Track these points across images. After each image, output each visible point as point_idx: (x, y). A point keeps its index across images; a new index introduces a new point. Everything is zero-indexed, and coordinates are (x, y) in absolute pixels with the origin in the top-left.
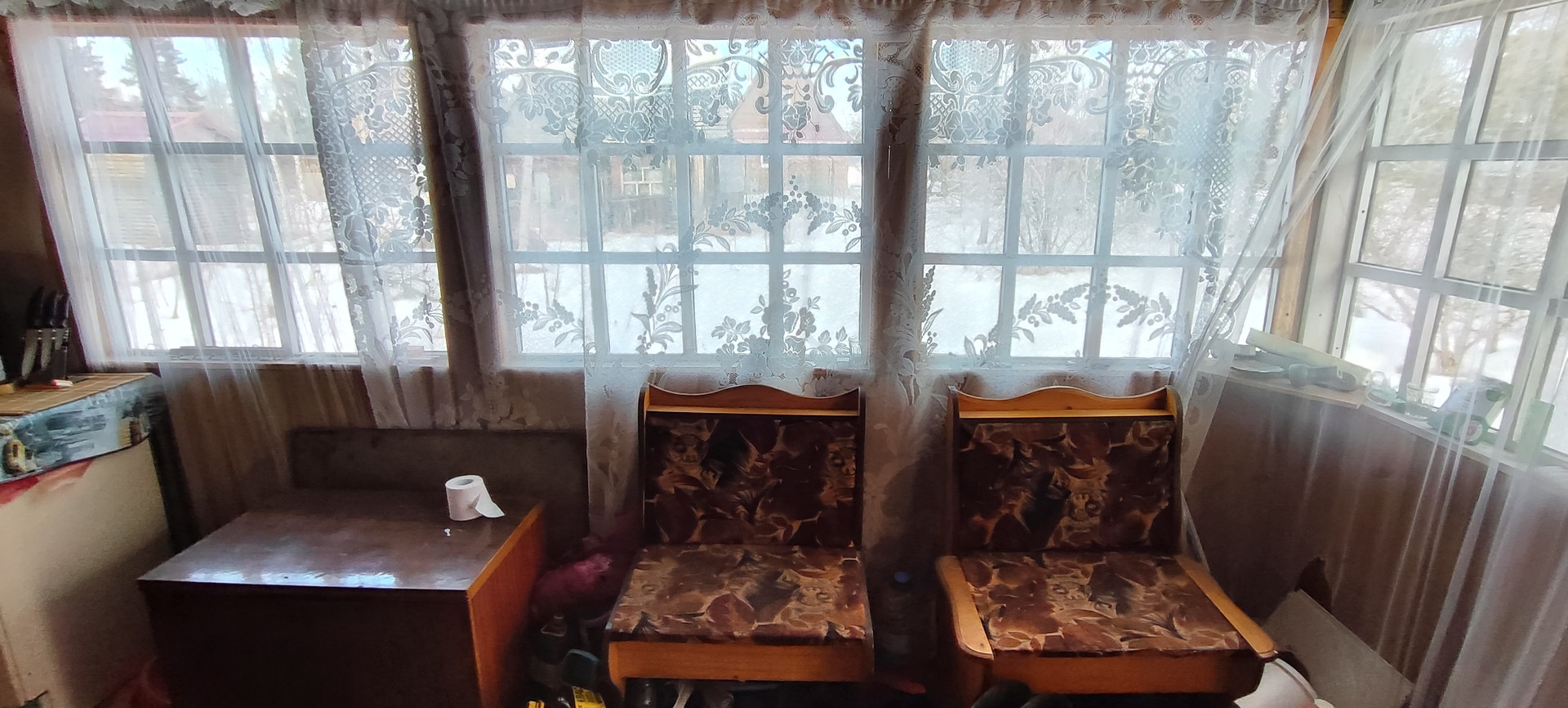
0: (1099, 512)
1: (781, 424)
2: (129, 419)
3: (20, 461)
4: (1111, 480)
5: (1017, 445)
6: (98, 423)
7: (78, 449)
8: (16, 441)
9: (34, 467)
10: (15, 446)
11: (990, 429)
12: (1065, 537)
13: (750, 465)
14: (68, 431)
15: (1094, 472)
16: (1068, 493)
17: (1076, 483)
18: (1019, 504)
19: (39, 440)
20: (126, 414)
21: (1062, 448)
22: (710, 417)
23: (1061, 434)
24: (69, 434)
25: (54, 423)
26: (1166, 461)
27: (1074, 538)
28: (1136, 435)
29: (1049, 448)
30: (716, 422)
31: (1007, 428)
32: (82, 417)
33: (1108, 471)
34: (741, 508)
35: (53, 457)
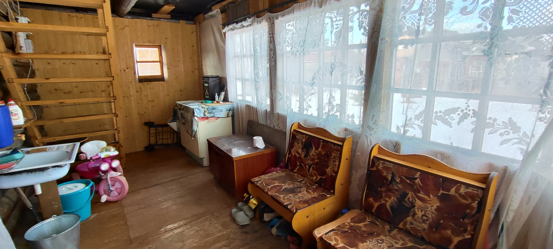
0: (428, 222)
1: (322, 142)
2: (228, 111)
3: (206, 114)
4: (438, 209)
5: (393, 174)
6: (221, 111)
7: (217, 115)
8: (207, 110)
9: (208, 116)
10: (206, 111)
11: (384, 164)
12: (408, 226)
13: (312, 153)
14: (215, 111)
15: (429, 202)
16: (413, 206)
17: (418, 203)
18: (390, 201)
19: (210, 111)
20: (227, 110)
21: (414, 183)
22: (306, 135)
23: (416, 177)
24: (216, 111)
25: (213, 109)
26: (474, 212)
27: (413, 229)
28: (457, 191)
29: (408, 181)
30: (307, 136)
31: (391, 165)
32: (219, 109)
33: (438, 204)
34: (307, 166)
35: (212, 115)
